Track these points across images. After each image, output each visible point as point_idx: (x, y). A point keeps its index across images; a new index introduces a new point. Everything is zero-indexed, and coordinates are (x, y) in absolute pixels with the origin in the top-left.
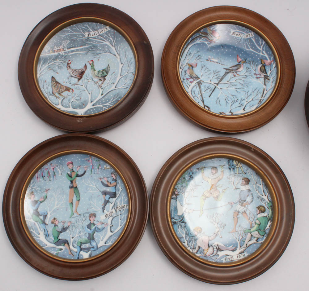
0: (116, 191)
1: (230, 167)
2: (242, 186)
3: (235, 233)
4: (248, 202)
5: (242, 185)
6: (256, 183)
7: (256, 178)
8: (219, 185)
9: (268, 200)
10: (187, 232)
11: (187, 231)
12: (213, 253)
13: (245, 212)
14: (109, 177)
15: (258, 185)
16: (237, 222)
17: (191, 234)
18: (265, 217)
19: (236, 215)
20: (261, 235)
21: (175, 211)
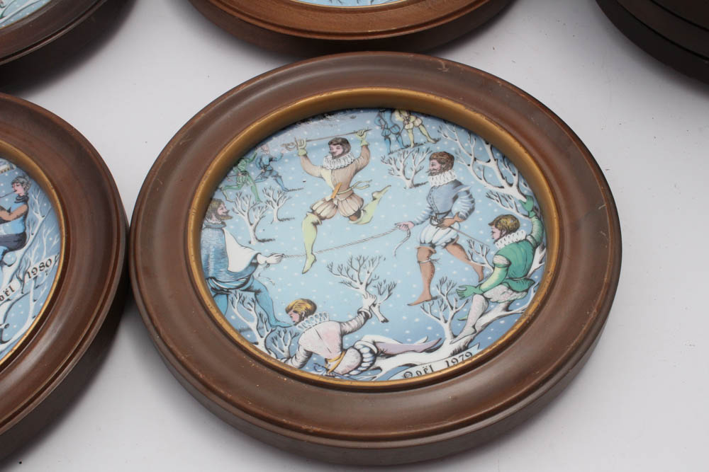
0: (25, 229)
1: (387, 132)
2: (431, 177)
3: (431, 302)
4: (458, 213)
5: (431, 174)
6: (475, 159)
7: (472, 147)
8: (360, 182)
9: (523, 194)
10: (265, 316)
11: (263, 312)
12: (360, 365)
13: (453, 242)
14: (6, 195)
15: (480, 163)
16: (433, 272)
17: (277, 320)
18: (520, 241)
19: (428, 253)
20: (518, 292)
21: (219, 259)
